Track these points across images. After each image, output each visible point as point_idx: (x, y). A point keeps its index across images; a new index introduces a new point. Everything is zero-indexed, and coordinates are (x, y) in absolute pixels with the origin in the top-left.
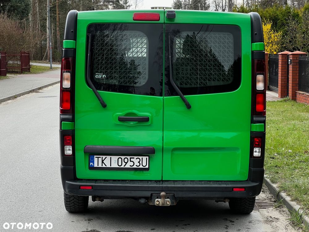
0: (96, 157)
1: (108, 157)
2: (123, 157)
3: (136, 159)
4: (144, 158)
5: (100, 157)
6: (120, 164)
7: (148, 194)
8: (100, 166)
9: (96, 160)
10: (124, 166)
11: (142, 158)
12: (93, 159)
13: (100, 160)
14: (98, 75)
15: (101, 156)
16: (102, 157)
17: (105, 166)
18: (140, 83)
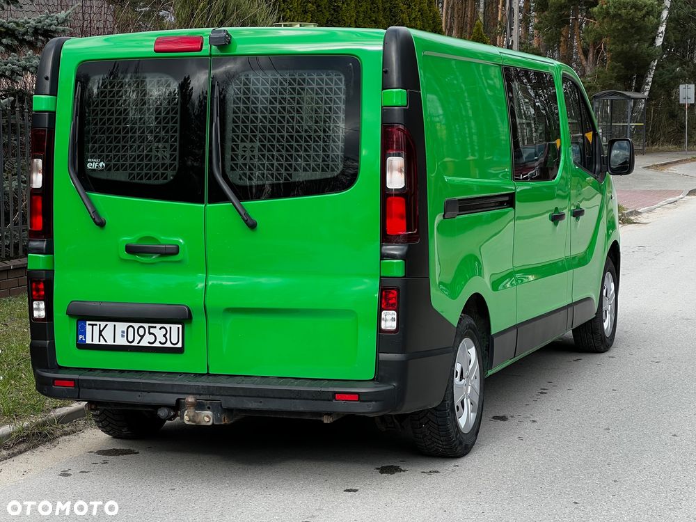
0: (89, 324)
1: (111, 324)
2: (136, 325)
3: (160, 329)
4: (175, 327)
5: (96, 325)
6: (131, 339)
7: (171, 399)
8: (96, 342)
9: (89, 328)
10: (138, 343)
11: (170, 328)
12: (84, 328)
13: (96, 329)
14: (92, 162)
15: (98, 323)
16: (100, 325)
17: (105, 343)
18: (166, 178)
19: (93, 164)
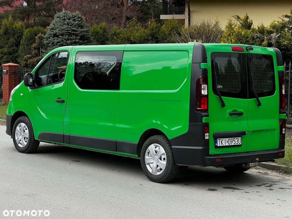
1: (224, 139)
2: (230, 139)
3: (236, 139)
8: (220, 145)
10: (231, 144)
11: (239, 138)
12: (217, 141)
16: (221, 140)
17: (223, 145)
18: (237, 91)
19: (219, 87)
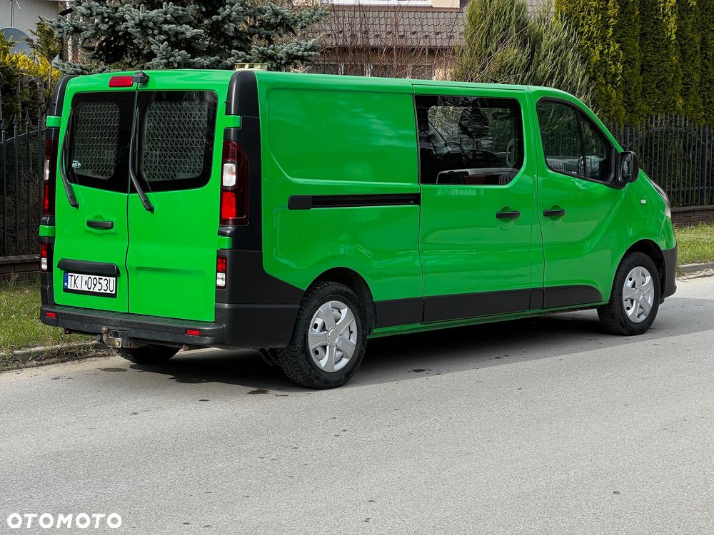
0: (70, 275)
1: (80, 275)
2: (93, 277)
3: (105, 280)
6: (89, 286)
8: (73, 287)
9: (69, 277)
10: (93, 289)
11: (110, 280)
12: (67, 277)
13: (73, 279)
14: (75, 163)
15: (74, 274)
17: (77, 289)
18: (110, 175)
